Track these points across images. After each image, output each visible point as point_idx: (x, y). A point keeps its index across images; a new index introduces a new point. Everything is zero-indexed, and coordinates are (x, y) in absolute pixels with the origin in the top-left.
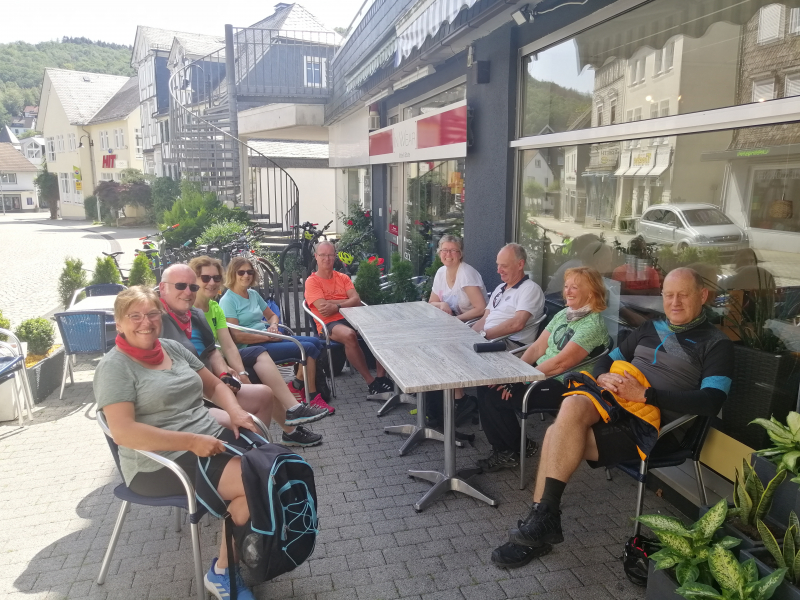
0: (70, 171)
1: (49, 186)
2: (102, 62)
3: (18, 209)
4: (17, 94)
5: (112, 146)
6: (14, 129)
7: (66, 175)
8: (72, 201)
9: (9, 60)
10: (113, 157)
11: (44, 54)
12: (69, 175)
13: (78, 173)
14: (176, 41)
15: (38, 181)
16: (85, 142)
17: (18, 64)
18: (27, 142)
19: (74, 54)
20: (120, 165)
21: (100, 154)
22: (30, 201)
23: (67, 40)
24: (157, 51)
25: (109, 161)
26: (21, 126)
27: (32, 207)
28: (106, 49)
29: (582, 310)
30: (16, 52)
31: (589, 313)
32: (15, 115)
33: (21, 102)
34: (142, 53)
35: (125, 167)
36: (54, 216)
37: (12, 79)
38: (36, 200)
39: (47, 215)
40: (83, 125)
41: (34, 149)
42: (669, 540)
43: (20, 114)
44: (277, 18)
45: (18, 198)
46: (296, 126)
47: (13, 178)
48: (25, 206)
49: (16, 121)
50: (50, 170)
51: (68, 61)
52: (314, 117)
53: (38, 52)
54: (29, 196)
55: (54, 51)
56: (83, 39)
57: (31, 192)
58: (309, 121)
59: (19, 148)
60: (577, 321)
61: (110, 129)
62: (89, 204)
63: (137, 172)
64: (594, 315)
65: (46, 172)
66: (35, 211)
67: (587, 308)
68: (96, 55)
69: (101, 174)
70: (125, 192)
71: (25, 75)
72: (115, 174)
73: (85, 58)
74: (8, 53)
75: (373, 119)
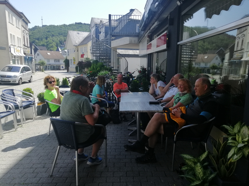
0: (72, 59)
1: (67, 62)
2: (84, 29)
3: (60, 69)
4: (63, 38)
5: (83, 52)
6: (61, 48)
7: (71, 60)
8: (72, 67)
9: (61, 29)
10: (84, 55)
11: (70, 27)
12: (72, 60)
13: (74, 59)
14: (101, 21)
15: (64, 62)
16: (76, 50)
17: (63, 30)
18: (63, 51)
19: (78, 27)
20: (85, 57)
21: (80, 54)
22: (63, 67)
23: (76, 23)
24: (96, 24)
25: (82, 56)
26: (63, 47)
27: (63, 69)
28: (86, 25)
29: (184, 92)
30: (63, 27)
31: (186, 93)
32: (62, 44)
33: (63, 40)
34: (92, 25)
35: (86, 57)
36: (68, 71)
37: (62, 34)
38: (64, 67)
39: (66, 71)
40: (76, 46)
41: (65, 53)
42: (188, 162)
43: (63, 44)
44: (130, 13)
45: (60, 66)
46: (129, 44)
47: (59, 61)
48: (61, 68)
49: (62, 46)
50: (67, 59)
51: (76, 29)
52: (135, 41)
53: (68, 27)
54: (63, 66)
55: (73, 26)
56: (80, 23)
57: (63, 65)
58: (133, 42)
59: (61, 53)
60: (182, 96)
61: (83, 47)
62: (76, 68)
63: (89, 59)
64: (188, 94)
65: (66, 59)
66: (64, 70)
67: (186, 92)
68: (83, 27)
69: (80, 59)
70: (85, 64)
71: (65, 33)
72: (83, 60)
73: (80, 28)
74: (61, 28)
75: (148, 40)
